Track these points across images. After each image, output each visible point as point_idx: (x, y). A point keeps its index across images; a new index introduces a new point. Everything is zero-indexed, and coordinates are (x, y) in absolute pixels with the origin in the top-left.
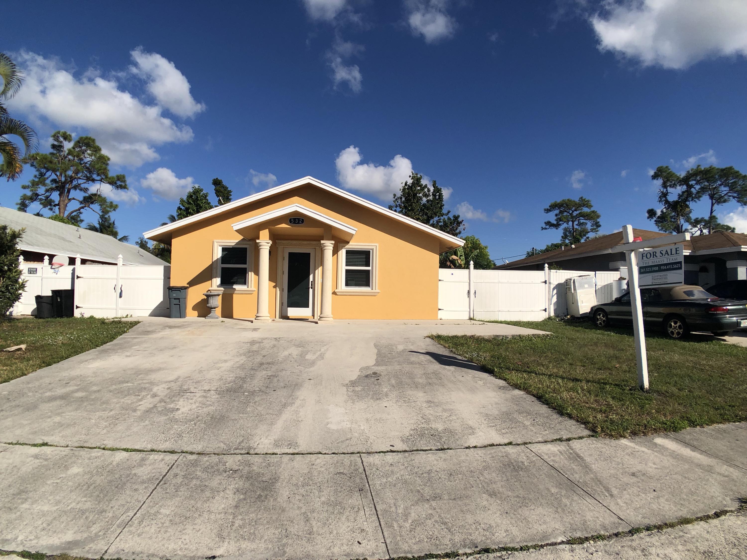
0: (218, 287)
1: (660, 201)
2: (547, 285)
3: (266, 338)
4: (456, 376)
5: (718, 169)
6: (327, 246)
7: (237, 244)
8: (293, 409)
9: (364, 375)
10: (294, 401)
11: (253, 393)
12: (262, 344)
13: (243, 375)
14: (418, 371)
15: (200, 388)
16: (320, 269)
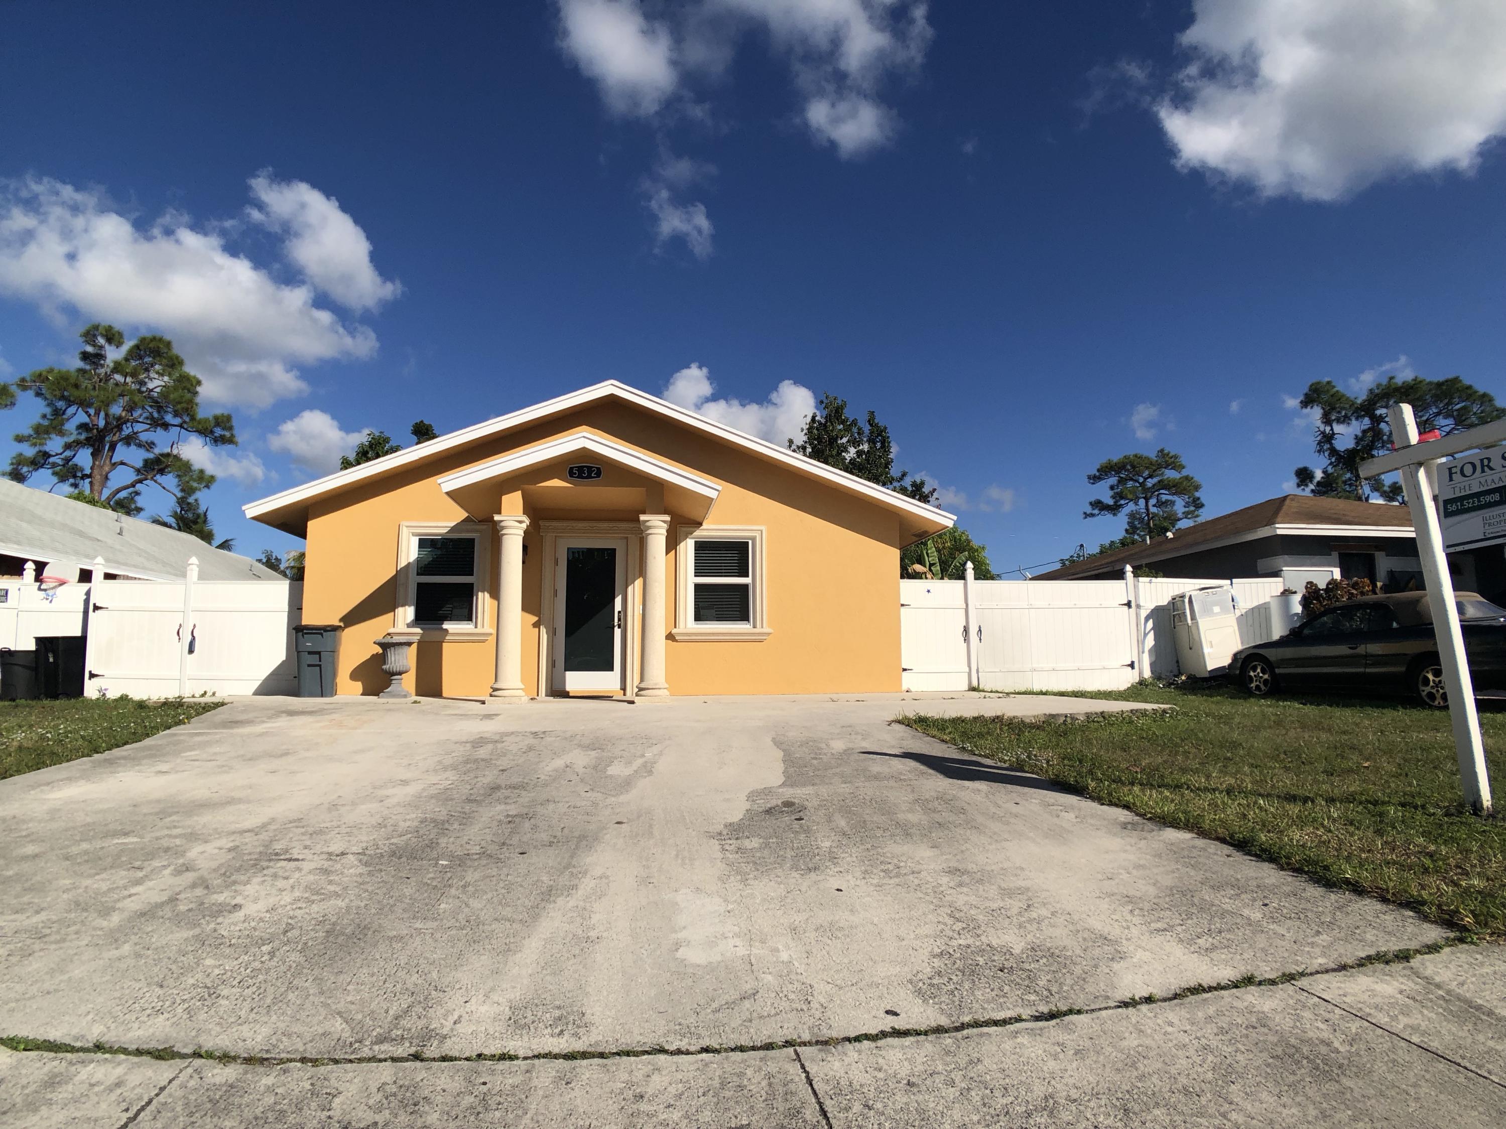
0: (409, 626)
1: (1319, 451)
2: (1133, 610)
3: (513, 733)
4: (1000, 803)
5: (1430, 383)
6: (654, 527)
7: (453, 529)
8: (572, 903)
9: (761, 810)
10: (576, 882)
11: (461, 861)
12: (499, 746)
13: (443, 815)
14: (899, 797)
15: (318, 848)
16: (639, 583)
